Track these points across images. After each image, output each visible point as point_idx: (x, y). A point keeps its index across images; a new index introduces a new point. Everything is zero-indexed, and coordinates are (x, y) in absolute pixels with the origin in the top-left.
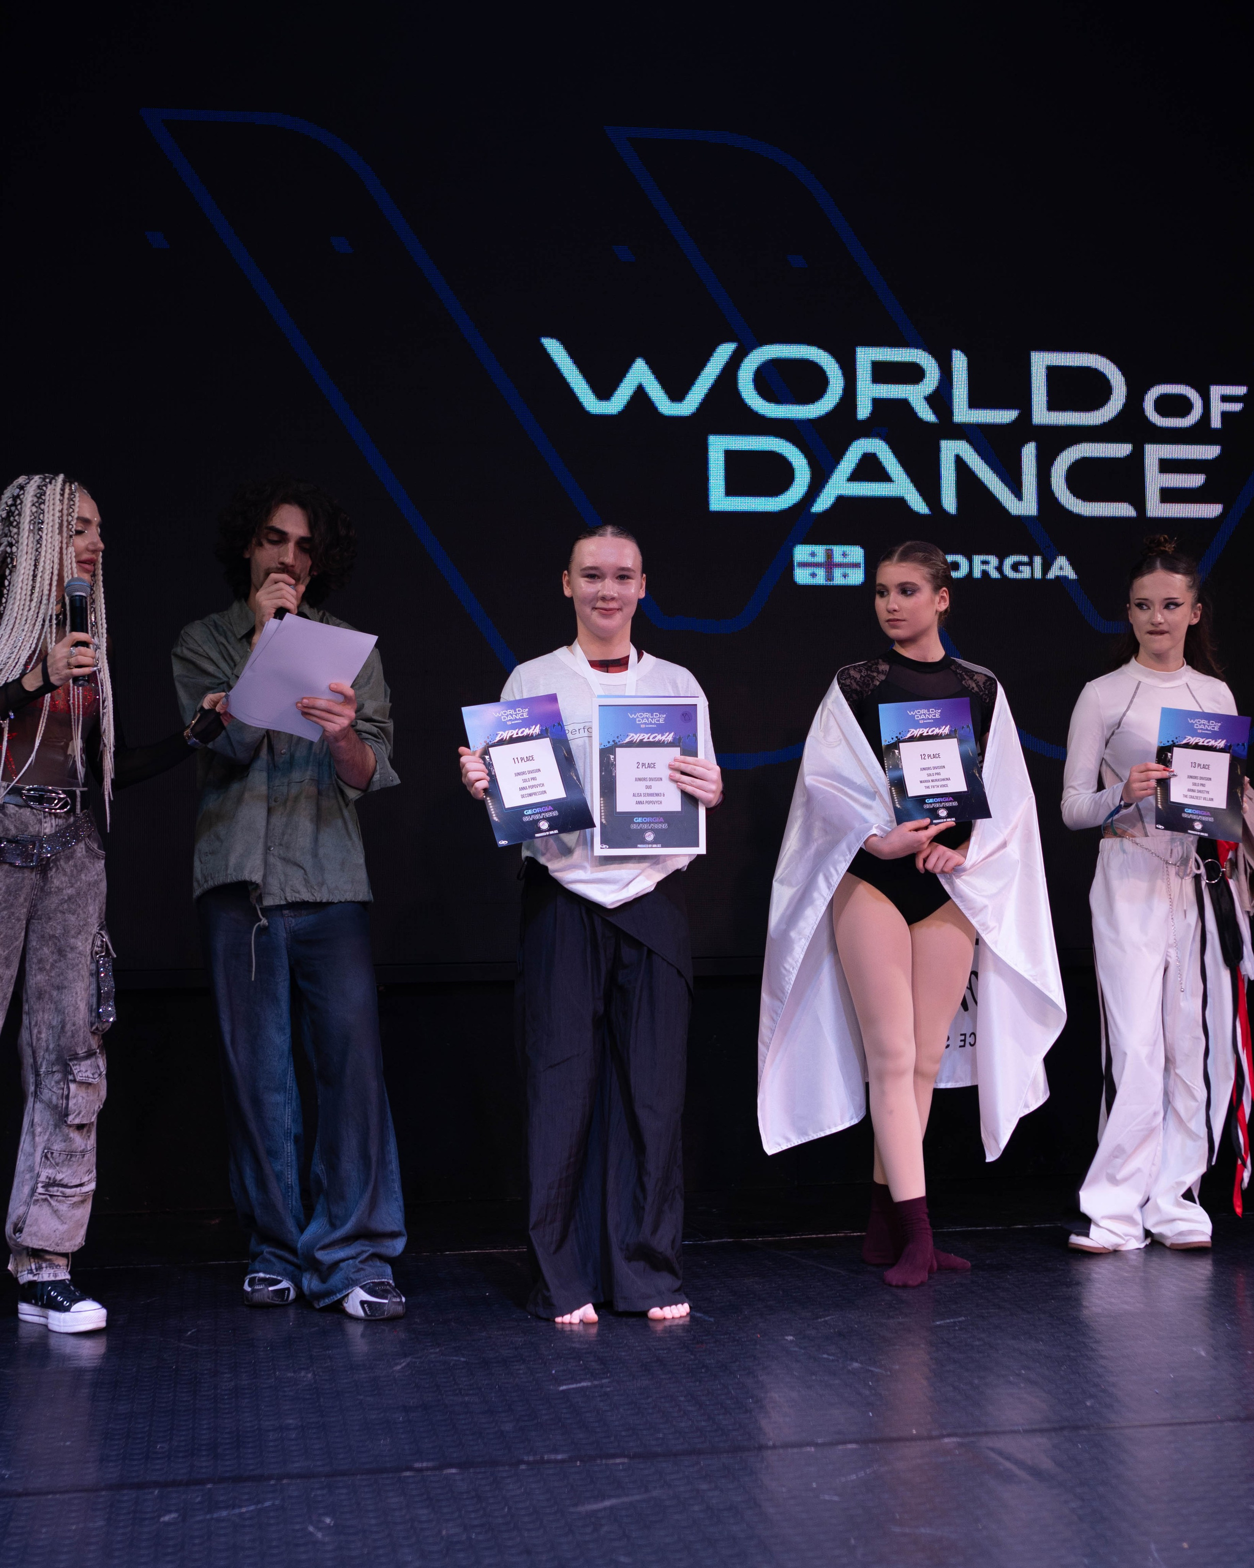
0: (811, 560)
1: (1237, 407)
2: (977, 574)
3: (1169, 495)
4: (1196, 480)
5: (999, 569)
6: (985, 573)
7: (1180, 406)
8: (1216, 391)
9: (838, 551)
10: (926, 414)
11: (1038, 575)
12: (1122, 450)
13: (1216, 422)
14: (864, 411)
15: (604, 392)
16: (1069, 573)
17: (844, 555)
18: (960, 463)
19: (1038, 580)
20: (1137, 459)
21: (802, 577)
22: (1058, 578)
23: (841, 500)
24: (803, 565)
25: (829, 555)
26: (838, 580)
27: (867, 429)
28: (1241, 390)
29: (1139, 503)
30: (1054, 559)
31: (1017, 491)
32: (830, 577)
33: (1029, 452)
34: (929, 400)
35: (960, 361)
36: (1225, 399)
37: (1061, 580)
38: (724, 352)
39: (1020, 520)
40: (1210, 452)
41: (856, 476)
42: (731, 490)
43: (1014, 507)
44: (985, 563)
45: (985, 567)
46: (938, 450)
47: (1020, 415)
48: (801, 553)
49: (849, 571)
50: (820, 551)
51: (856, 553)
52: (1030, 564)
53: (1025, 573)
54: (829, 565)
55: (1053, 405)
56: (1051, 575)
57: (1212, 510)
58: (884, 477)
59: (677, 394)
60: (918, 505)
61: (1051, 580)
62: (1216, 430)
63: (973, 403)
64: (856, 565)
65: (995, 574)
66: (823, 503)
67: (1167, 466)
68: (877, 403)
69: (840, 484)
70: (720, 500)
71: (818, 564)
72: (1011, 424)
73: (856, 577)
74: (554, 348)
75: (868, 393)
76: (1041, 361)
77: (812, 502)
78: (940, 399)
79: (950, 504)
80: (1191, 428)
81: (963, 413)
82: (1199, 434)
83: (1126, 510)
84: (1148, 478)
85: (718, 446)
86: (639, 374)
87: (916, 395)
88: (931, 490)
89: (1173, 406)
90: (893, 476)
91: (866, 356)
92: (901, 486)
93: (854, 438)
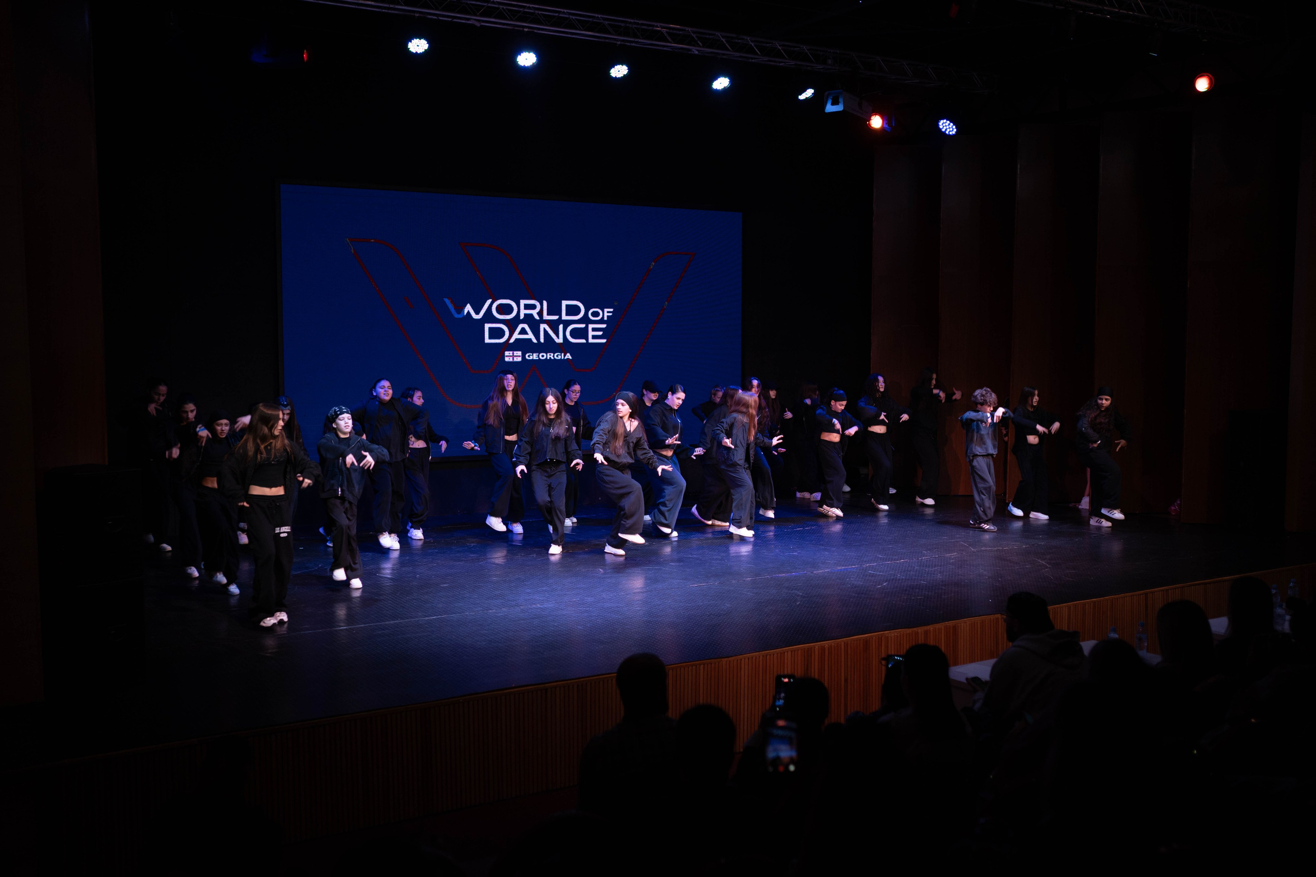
0: (509, 355)
1: (611, 314)
2: (548, 358)
3: (594, 337)
4: (600, 333)
5: (554, 356)
6: (550, 358)
8: (606, 310)
9: (515, 353)
10: (537, 317)
11: (563, 358)
12: (583, 326)
14: (522, 317)
16: (570, 358)
17: (517, 354)
18: (545, 330)
20: (587, 327)
21: (507, 359)
22: (567, 359)
23: (516, 340)
24: (507, 356)
25: (513, 353)
26: (515, 359)
27: (523, 322)
28: (612, 310)
31: (558, 337)
32: (513, 359)
33: (561, 327)
34: (537, 313)
35: (545, 303)
36: (608, 312)
37: (568, 359)
38: (489, 301)
40: (604, 326)
41: (520, 333)
42: (490, 338)
44: (550, 355)
46: (540, 326)
48: (507, 353)
49: (518, 358)
50: (511, 352)
51: (520, 353)
52: (561, 355)
53: (560, 358)
54: (513, 356)
55: (567, 315)
56: (565, 358)
57: (604, 341)
59: (477, 313)
64: (520, 356)
65: (552, 358)
66: (512, 341)
67: (594, 330)
68: (525, 314)
69: (516, 336)
70: (487, 340)
71: (511, 356)
72: (557, 319)
73: (520, 359)
74: (447, 301)
75: (523, 312)
76: (564, 303)
77: (510, 340)
78: (540, 313)
79: (542, 340)
80: (600, 320)
81: (546, 317)
82: (602, 321)
83: (584, 341)
84: (589, 332)
85: (487, 326)
86: (468, 308)
87: (534, 313)
88: (538, 337)
89: (595, 314)
90: (528, 333)
91: (523, 302)
92: (531, 336)
93: (519, 324)
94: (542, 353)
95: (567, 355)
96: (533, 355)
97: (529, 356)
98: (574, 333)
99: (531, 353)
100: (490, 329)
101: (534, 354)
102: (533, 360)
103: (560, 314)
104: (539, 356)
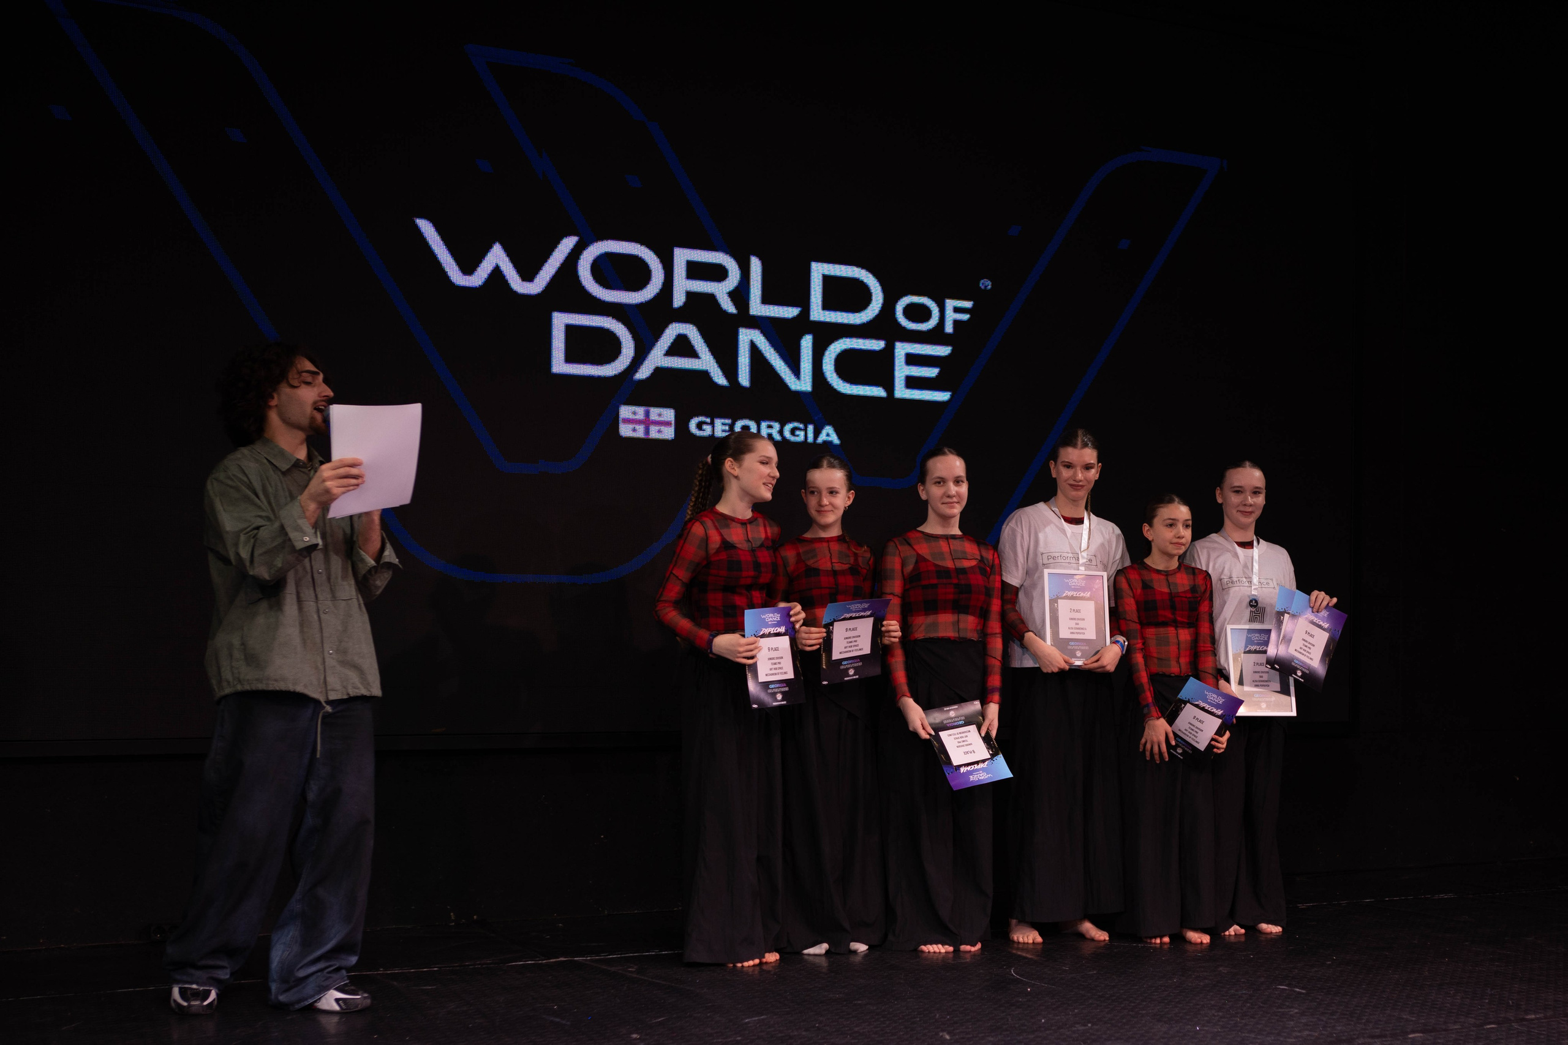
0: (631, 416)
1: (965, 317)
3: (912, 382)
4: (932, 372)
5: (781, 433)
7: (921, 314)
8: (950, 304)
9: (655, 413)
10: (728, 306)
11: (810, 439)
12: (877, 345)
13: (949, 328)
14: (679, 300)
15: (468, 269)
16: (835, 439)
17: (660, 415)
18: (754, 348)
19: (810, 444)
20: (889, 351)
21: (625, 431)
22: (825, 442)
23: (659, 371)
24: (628, 421)
25: (647, 414)
26: (654, 434)
27: (681, 315)
28: (968, 304)
29: (890, 387)
30: (822, 428)
31: (796, 371)
32: (647, 432)
33: (807, 343)
34: (732, 295)
35: (756, 265)
36: (957, 310)
37: (827, 445)
38: (568, 244)
39: (798, 394)
40: (943, 351)
41: (671, 352)
42: (569, 359)
43: (794, 384)
44: (770, 427)
45: (770, 431)
46: (736, 333)
47: (801, 312)
48: (625, 411)
49: (663, 428)
50: (640, 411)
51: (669, 414)
52: (805, 430)
53: (800, 437)
54: (647, 422)
55: (827, 306)
56: (820, 440)
57: (943, 396)
58: (693, 354)
59: (528, 275)
60: (720, 379)
61: (819, 445)
62: (949, 334)
63: (766, 300)
64: (668, 424)
65: (777, 437)
66: (644, 372)
67: (912, 360)
68: (689, 295)
69: (658, 358)
70: (559, 365)
71: (639, 422)
72: (794, 319)
73: (669, 433)
74: (426, 228)
75: (682, 286)
76: (819, 270)
77: (636, 371)
78: (740, 295)
79: (744, 379)
80: (930, 331)
81: (757, 308)
82: (936, 336)
83: (879, 392)
84: (897, 368)
85: (560, 321)
86: (497, 257)
87: (721, 291)
88: (729, 366)
89: (917, 313)
90: (700, 355)
91: (682, 256)
92: (706, 361)
93: (671, 322)
94: (742, 418)
95: (824, 432)
96: (712, 424)
97: (699, 426)
98: (848, 365)
99: (707, 416)
100: (570, 329)
101: (718, 422)
102: (712, 437)
103: (804, 302)
104: (732, 426)
